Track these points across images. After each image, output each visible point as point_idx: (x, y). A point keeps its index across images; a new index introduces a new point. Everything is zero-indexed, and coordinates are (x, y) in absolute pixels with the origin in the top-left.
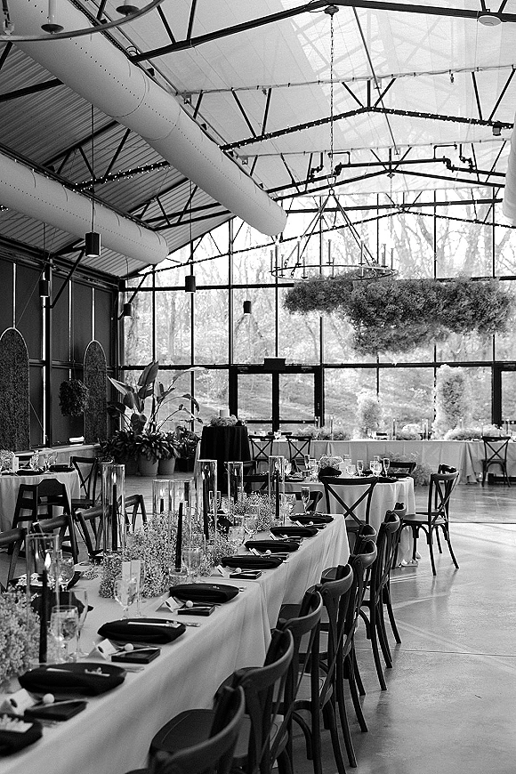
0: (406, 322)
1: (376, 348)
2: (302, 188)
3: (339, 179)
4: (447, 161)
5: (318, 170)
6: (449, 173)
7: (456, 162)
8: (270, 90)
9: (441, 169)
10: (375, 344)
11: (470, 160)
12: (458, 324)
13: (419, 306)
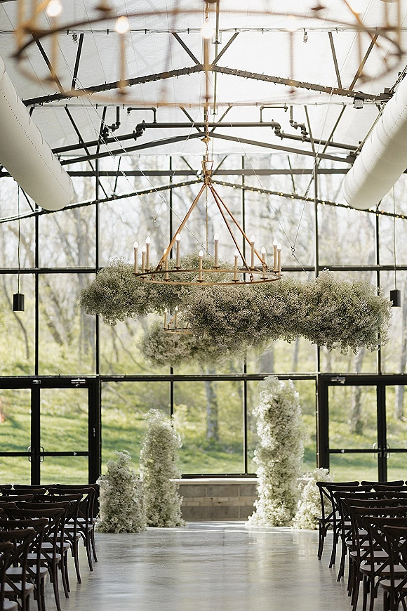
0: (262, 332)
1: (179, 357)
2: (92, 150)
3: (140, 141)
4: (276, 127)
5: (113, 128)
6: (277, 141)
7: (287, 129)
8: (82, 36)
9: (268, 135)
10: (178, 351)
11: (303, 127)
12: (322, 334)
13: (278, 312)
